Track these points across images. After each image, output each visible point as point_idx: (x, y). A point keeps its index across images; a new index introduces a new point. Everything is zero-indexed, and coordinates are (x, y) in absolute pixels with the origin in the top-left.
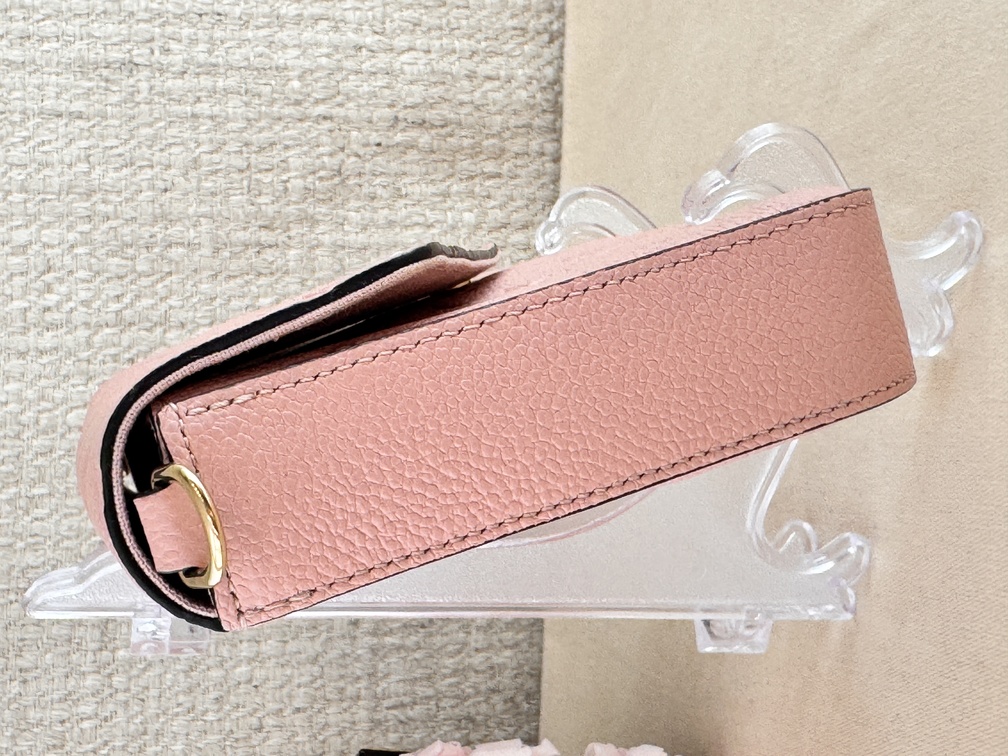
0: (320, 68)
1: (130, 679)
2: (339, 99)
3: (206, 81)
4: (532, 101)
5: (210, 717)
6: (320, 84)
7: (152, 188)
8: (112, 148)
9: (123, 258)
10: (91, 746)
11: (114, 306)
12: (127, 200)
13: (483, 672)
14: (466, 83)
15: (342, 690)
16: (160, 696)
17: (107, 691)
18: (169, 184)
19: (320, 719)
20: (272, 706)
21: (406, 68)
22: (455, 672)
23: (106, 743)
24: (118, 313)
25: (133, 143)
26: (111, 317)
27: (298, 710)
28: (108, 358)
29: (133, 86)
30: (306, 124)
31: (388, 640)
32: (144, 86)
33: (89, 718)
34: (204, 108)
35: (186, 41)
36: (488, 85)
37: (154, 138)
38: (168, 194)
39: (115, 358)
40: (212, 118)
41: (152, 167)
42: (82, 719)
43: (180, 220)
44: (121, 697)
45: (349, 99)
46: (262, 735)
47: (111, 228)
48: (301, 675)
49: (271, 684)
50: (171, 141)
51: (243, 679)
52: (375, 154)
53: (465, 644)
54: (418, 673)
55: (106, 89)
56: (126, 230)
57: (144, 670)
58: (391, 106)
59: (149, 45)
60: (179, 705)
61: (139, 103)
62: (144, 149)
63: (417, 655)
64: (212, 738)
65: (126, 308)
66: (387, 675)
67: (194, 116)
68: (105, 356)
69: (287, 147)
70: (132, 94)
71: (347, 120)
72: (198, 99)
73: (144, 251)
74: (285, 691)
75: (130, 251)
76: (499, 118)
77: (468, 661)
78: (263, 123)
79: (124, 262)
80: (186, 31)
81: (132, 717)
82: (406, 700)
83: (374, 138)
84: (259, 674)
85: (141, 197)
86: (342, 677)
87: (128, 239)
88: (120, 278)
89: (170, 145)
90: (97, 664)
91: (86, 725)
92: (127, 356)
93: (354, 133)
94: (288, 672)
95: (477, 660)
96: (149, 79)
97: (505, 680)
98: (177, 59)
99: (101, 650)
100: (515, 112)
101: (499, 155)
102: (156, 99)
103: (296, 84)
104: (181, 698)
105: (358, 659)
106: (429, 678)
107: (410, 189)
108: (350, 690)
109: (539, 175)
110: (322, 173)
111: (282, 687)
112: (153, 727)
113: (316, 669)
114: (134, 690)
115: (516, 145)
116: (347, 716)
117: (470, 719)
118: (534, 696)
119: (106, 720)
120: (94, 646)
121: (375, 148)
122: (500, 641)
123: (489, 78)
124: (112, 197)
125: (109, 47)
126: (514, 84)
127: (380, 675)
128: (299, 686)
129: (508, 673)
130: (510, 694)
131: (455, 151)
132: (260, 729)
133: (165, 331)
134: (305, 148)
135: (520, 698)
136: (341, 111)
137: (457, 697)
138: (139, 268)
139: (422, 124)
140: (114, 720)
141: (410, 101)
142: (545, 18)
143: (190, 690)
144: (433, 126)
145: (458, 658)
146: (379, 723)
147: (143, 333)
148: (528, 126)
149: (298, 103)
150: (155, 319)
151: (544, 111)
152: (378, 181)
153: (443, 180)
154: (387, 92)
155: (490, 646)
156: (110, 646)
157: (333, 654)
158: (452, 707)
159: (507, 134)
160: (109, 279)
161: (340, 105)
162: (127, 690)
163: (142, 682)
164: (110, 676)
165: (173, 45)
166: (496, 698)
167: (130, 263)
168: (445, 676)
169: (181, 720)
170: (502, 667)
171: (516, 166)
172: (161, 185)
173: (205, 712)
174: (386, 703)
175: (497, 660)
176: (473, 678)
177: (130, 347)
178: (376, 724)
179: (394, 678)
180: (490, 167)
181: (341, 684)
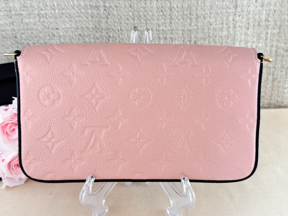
1: (84, 14)
3: (231, 26)
5: (76, 33)
7: (205, 14)
8: (215, 4)
9: (187, 8)
10: (66, 4)
11: (175, 6)
12: (202, 8)
16: (80, 21)
17: (80, 8)
18: (205, 18)
23: (68, 8)
24: (174, 7)
25: (216, 9)
26: (172, 5)
28: (162, 5)
29: (230, 8)
32: (231, 11)
33: (73, 4)
34: (225, 25)
35: (242, 20)
37: (217, 14)
38: (203, 18)
39: (162, 7)
40: (222, 28)
41: (210, 14)
42: (73, 2)
43: (197, 21)
44: (79, 11)
47: (195, 5)
50: (217, 18)
51: (86, 40)
55: (230, 2)
56: (194, 8)
57: (86, 17)
59: (241, 11)
60: (78, 26)
61: (226, 10)
62: (215, 12)
64: (71, 34)
65: (175, 9)
67: (223, 24)
68: (163, 5)
70: (229, 8)
72: (227, 24)
73: (189, 13)
75: (189, 9)
78: (221, 40)
79: (186, 8)
80: (244, 21)
81: (75, 15)
85: (203, 12)
87: (192, 9)
88: (182, 7)
89: (216, 18)
90: (87, 6)
91: (72, 3)
92: (163, 10)
96: (232, 12)
98: (237, 18)
99: (90, 6)
102: (227, 14)
104: (80, 26)
112: (72, 19)
114: (81, 14)
119: (73, 8)
120: (91, 5)
124: (202, 4)
125: (240, 2)
133: (169, 19)
138: (185, 12)
140: (73, 10)
143: (82, 28)
147: (169, 14)
150: (172, 17)
156: (91, 8)
160: (182, 4)
162: (81, 13)
163: (83, 16)
164: (84, 8)
165: (241, 17)
167: (186, 10)
169: (74, 26)
172: (206, 16)
173: (77, 32)
177: (165, 10)
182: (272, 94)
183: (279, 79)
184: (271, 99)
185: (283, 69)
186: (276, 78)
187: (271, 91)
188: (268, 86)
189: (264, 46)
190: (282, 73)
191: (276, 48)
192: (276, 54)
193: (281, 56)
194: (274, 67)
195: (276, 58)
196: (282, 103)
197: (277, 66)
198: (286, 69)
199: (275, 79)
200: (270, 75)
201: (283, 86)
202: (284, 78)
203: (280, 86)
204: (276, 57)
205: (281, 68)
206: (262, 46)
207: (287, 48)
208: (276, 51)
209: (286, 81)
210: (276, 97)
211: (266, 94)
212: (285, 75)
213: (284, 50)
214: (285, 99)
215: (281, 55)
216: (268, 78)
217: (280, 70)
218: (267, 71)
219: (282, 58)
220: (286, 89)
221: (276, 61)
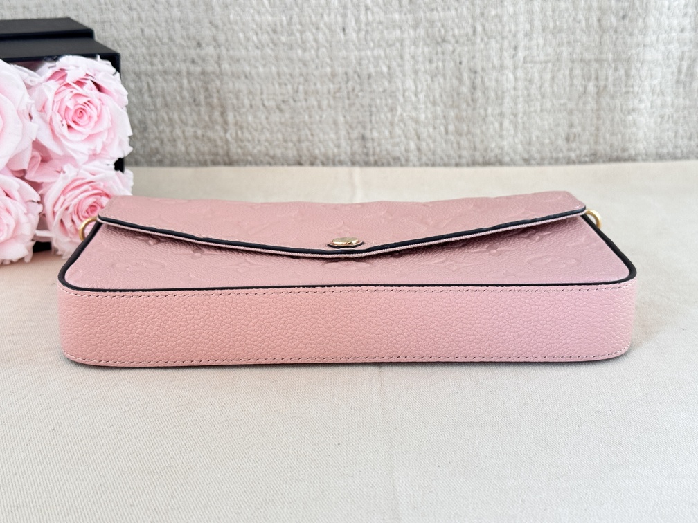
0: (503, 26)
2: (486, 39)
4: (489, 151)
6: (493, 27)
13: (172, 135)
14: (497, 111)
15: (155, 55)
19: (139, 44)
20: (143, 16)
21: (505, 77)
22: (171, 120)
27: (142, 31)
30: (470, 21)
31: (185, 81)
36: (497, 125)
45: (486, 44)
46: (127, 10)
48: (162, 32)
49: (155, 14)
52: (456, 62)
53: (186, 124)
54: (168, 99)
58: (483, 69)
63: (178, 98)
66: (166, 81)
69: (456, 9)
71: (474, 44)
74: (153, 23)
76: (478, 131)
77: (177, 126)
82: (153, 93)
83: (465, 61)
84: (161, 8)
86: (163, 55)
93: (466, 49)
94: (164, 24)
95: (178, 132)
97: (168, 148)
100: (482, 141)
101: (459, 133)
103: (493, 13)
105: (173, 64)
106: (166, 105)
107: (436, 83)
108: (156, 60)
109: (449, 157)
110: (443, 31)
111: (155, 21)
113: (166, 40)
115: (464, 142)
116: (141, 59)
117: (145, 129)
118: (161, 163)
121: (458, 61)
122: (190, 145)
123: (501, 125)
126: (499, 140)
127: (166, 77)
128: (156, 31)
129: (172, 150)
130: (161, 151)
131: (458, 107)
132: (130, 9)
134: (456, 20)
135: (159, 157)
136: (478, 40)
137: (157, 120)
139: (474, 88)
141: (486, 80)
142: (537, 156)
144: (472, 94)
145: (178, 121)
146: (139, 78)
148: (475, 149)
149: (482, 14)
151: (484, 157)
152: (440, 64)
153: (442, 101)
154: (490, 65)
155: (186, 138)
157: (175, 50)
158: (151, 119)
159: (470, 136)
161: (482, 40)
166: (157, 143)
168: (168, 115)
170: (175, 146)
171: (452, 144)
174: (151, 82)
175: (179, 143)
176: (168, 130)
178: (138, 75)
179: (165, 85)
180: (451, 128)
181: (159, 55)
182: (597, 129)
183: (611, 88)
184: (596, 142)
185: (618, 63)
186: (605, 87)
187: (595, 121)
188: (588, 107)
189: (572, 9)
190: (618, 73)
191: (598, 13)
192: (600, 26)
193: (612, 32)
194: (598, 61)
195: (601, 37)
196: (624, 150)
197: (604, 56)
198: (625, 64)
199: (602, 88)
200: (589, 79)
201: (621, 105)
202: (623, 85)
203: (615, 107)
204: (601, 33)
205: (615, 61)
206: (567, 9)
207: (623, 10)
208: (599, 20)
209: (627, 93)
210: (608, 136)
211: (584, 129)
212: (624, 78)
213: (617, 15)
214: (630, 141)
215: (611, 27)
216: (585, 88)
217: (613, 66)
218: (583, 70)
219: (614, 37)
220: (629, 113)
221: (601, 45)
